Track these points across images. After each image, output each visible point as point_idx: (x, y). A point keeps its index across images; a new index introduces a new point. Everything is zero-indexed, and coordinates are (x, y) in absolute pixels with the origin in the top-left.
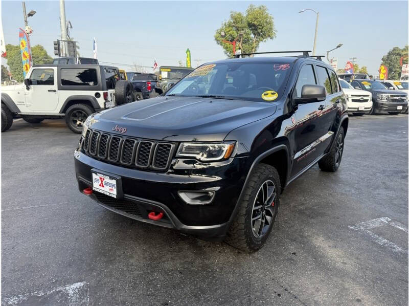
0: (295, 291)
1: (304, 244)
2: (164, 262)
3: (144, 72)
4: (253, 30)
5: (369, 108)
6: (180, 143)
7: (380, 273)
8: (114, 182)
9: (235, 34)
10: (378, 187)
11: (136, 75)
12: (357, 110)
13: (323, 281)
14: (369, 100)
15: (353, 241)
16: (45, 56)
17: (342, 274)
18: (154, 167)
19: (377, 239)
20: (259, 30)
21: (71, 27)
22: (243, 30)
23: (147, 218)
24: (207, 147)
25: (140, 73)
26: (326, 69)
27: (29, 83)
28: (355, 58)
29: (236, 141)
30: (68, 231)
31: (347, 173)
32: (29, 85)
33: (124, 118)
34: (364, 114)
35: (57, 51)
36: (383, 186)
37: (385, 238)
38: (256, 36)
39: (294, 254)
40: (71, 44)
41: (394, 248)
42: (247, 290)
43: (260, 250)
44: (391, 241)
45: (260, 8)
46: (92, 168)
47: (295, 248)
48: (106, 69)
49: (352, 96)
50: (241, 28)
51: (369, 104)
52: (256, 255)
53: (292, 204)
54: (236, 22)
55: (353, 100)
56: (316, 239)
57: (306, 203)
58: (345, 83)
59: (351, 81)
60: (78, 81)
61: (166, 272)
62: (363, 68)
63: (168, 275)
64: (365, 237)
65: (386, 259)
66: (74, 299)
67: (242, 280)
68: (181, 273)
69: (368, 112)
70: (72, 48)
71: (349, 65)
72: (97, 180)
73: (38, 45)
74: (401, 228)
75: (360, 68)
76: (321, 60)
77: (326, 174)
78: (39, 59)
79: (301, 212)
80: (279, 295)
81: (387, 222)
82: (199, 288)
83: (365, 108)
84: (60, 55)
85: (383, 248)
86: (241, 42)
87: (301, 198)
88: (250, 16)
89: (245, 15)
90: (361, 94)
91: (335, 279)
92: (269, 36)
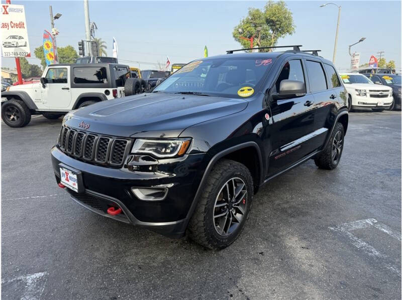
0: (249, 292)
1: (274, 244)
2: (127, 256)
3: (162, 70)
4: (271, 26)
5: (389, 104)
6: (135, 139)
7: (346, 277)
8: (75, 177)
9: (253, 30)
10: (374, 187)
11: (153, 73)
12: (375, 106)
13: (282, 283)
14: (389, 96)
15: (328, 243)
16: (75, 56)
17: (305, 277)
18: (111, 162)
19: (356, 241)
20: (278, 26)
21: (96, 28)
22: (261, 26)
23: (106, 212)
24: (170, 144)
25: (157, 71)
26: (321, 63)
27: (45, 81)
28: (383, 52)
29: (192, 138)
30: (47, 222)
31: (345, 171)
32: (45, 83)
33: (93, 115)
34: (384, 109)
35: (82, 51)
36: (381, 185)
37: (364, 241)
38: (275, 32)
39: (262, 253)
40: (95, 45)
41: (371, 252)
42: (200, 289)
43: (227, 248)
44: (371, 245)
45: (279, 4)
46: (61, 162)
47: (265, 247)
48: (115, 67)
49: (370, 91)
50: (258, 24)
51: (390, 100)
52: (221, 253)
53: (277, 202)
54: (254, 18)
55: (372, 96)
56: (290, 239)
57: (292, 202)
58: (364, 78)
59: (371, 75)
60: (95, 79)
61: (125, 267)
62: (390, 62)
63: (127, 269)
64: (344, 239)
65: (358, 263)
66: (30, 289)
67: (199, 278)
68: (140, 268)
69: (388, 108)
70: (95, 48)
71: (373, 59)
72: (63, 175)
73: (69, 46)
74: (385, 231)
75: (387, 62)
76: (317, 55)
77: (322, 172)
78: (70, 59)
79: (284, 211)
80: (231, 296)
81: (372, 224)
82: (153, 284)
83: (385, 104)
84: (84, 55)
85: (359, 251)
86: (259, 38)
87: (288, 196)
88: (268, 12)
89: (263, 12)
90: (381, 90)
91: (296, 281)
92: (288, 32)
